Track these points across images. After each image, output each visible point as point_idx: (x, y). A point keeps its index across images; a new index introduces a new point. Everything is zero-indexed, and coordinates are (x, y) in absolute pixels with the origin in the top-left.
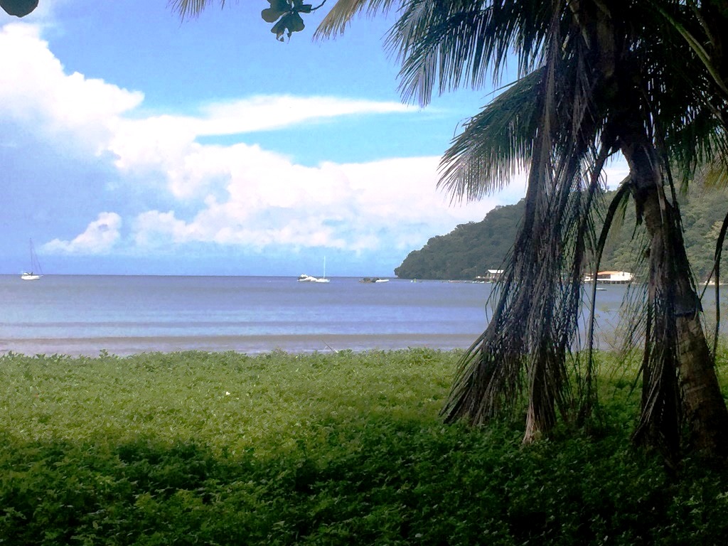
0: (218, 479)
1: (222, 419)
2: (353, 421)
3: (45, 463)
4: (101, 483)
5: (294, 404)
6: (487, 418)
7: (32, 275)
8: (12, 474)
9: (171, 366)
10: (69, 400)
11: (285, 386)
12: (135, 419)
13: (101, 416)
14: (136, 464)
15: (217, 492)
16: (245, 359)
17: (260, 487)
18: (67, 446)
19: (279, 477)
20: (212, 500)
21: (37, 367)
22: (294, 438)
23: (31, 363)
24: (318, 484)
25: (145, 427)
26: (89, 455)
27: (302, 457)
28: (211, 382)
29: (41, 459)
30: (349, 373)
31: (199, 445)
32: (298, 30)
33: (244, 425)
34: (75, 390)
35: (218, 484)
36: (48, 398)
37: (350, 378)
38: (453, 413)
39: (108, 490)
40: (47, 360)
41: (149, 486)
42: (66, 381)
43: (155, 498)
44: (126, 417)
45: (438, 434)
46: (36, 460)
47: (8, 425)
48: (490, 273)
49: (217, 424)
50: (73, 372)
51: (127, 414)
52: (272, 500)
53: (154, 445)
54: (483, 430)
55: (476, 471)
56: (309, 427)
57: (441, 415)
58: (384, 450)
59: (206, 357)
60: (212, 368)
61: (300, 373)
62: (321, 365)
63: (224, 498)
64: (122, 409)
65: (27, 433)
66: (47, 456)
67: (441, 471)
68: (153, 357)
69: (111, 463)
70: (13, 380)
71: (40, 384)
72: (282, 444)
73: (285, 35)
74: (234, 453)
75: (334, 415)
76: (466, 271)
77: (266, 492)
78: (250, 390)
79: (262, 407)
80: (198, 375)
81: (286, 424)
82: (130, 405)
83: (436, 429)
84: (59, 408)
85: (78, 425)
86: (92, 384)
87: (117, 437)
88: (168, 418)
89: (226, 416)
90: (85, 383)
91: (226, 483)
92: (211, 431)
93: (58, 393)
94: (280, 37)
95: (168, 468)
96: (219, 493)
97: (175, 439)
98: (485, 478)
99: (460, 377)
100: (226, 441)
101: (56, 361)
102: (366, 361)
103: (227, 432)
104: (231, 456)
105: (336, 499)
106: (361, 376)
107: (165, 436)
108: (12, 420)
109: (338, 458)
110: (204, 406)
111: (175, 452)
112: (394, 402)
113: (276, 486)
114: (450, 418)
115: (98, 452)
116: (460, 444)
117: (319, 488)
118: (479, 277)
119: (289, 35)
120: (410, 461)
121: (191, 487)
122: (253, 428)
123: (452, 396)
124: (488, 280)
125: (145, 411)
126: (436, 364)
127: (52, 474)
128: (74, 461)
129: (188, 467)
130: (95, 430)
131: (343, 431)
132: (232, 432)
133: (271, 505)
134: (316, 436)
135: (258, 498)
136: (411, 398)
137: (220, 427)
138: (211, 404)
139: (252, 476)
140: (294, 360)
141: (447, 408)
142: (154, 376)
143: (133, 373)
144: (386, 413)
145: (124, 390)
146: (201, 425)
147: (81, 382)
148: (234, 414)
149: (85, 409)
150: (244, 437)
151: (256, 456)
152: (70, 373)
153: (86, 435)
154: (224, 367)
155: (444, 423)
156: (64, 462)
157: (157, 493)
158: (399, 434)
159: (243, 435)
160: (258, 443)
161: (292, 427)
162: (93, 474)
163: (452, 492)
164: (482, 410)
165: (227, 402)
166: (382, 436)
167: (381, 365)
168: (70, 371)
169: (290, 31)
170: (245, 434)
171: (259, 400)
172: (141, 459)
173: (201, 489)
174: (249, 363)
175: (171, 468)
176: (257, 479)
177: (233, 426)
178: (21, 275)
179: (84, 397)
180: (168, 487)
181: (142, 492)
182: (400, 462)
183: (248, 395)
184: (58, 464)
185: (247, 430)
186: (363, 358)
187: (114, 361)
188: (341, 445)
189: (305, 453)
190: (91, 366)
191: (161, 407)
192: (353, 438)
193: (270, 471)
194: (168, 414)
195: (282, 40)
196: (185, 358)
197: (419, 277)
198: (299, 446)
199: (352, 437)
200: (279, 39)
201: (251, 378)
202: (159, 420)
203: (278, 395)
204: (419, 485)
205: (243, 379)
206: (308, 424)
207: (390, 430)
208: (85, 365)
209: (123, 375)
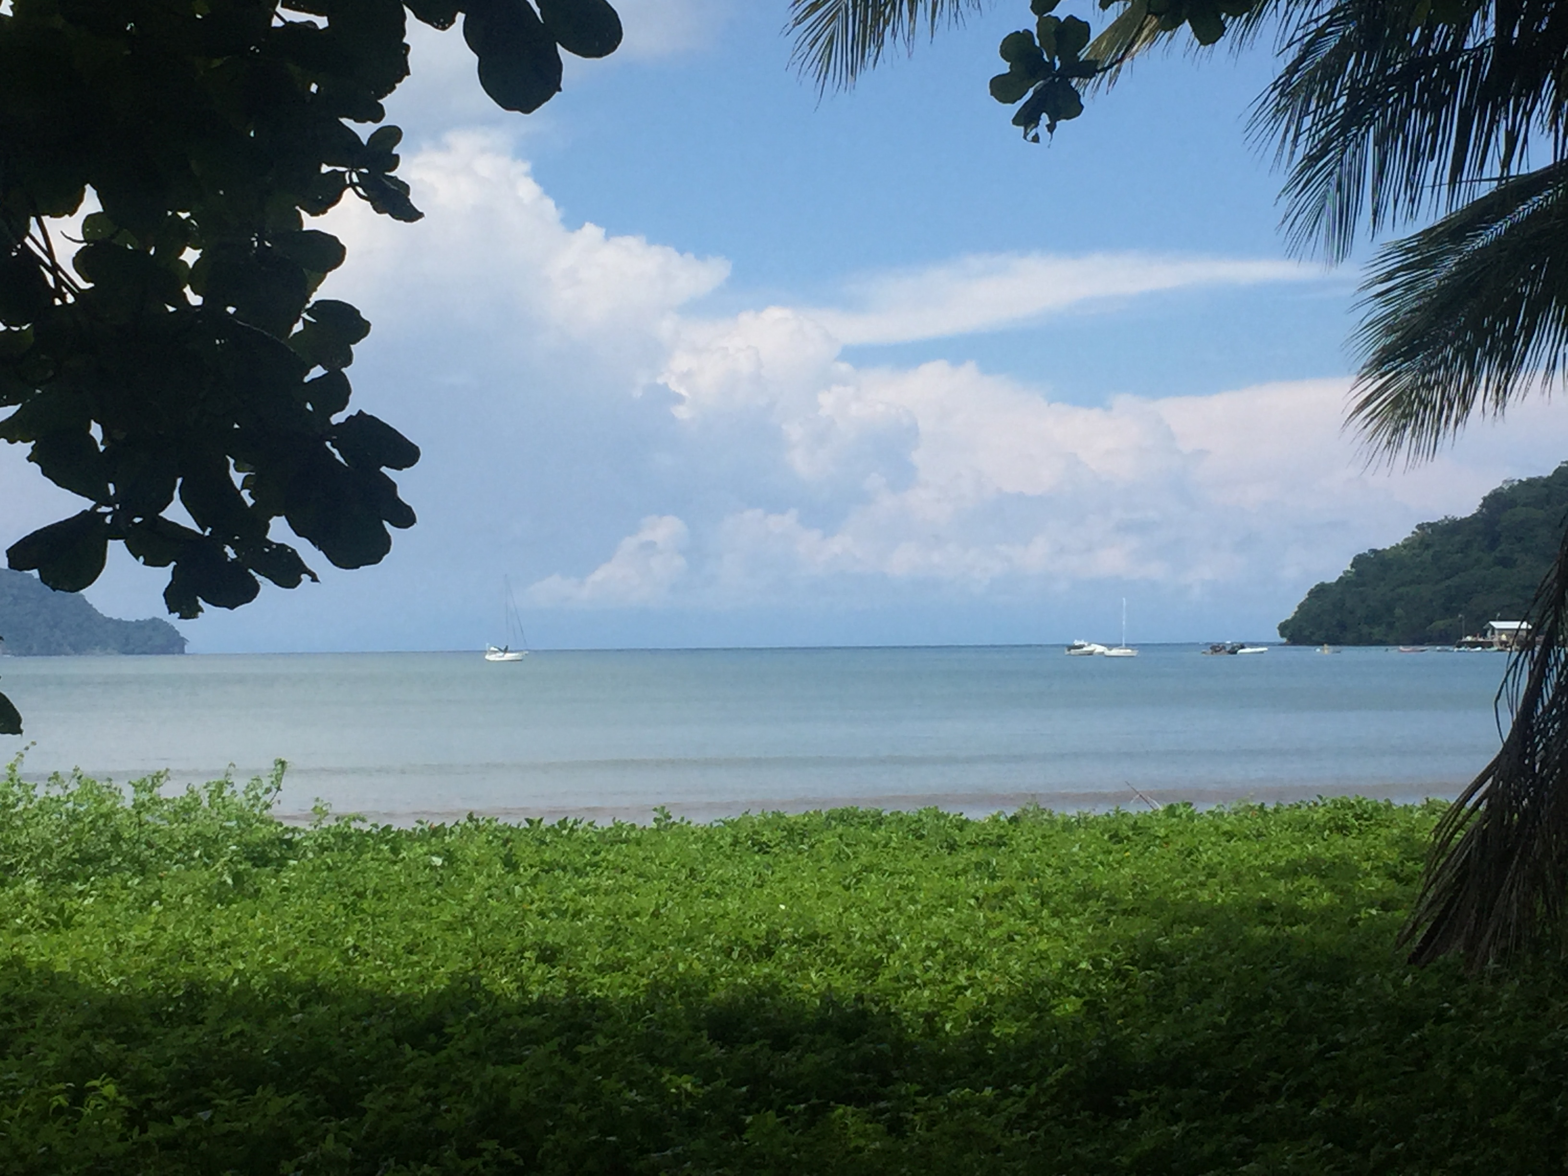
0: (918, 1083)
1: (920, 955)
2: (1205, 957)
3: (556, 1048)
4: (673, 1090)
5: (1074, 920)
6: (1504, 951)
7: (506, 651)
8: (491, 1071)
9: (806, 840)
10: (597, 915)
11: (1051, 880)
12: (735, 955)
13: (664, 948)
14: (746, 1050)
15: (916, 1112)
16: (962, 825)
17: (1011, 1100)
18: (598, 1012)
19: (1050, 1080)
20: (907, 1127)
21: (528, 844)
22: (1077, 994)
23: (513, 836)
24: (1136, 1095)
25: (759, 970)
26: (645, 1031)
27: (1099, 1037)
28: (891, 874)
29: (548, 1039)
30: (1190, 854)
31: (876, 1010)
32: (1068, 118)
33: (969, 968)
34: (607, 893)
35: (918, 1094)
36: (554, 909)
37: (1192, 865)
38: (1428, 938)
39: (688, 1105)
40: (548, 830)
41: (773, 1096)
42: (587, 874)
43: (787, 1123)
44: (717, 951)
45: (1396, 985)
46: (538, 1042)
47: (476, 968)
48: (1493, 629)
49: (910, 965)
50: (603, 854)
51: (718, 943)
52: (1036, 1130)
53: (779, 1010)
54: (1496, 980)
55: (1487, 1069)
56: (1108, 971)
57: (1399, 945)
58: (1278, 1021)
59: (879, 821)
60: (893, 844)
61: (1082, 854)
62: (1128, 838)
63: (932, 1124)
64: (710, 933)
65: (514, 985)
66: (558, 1033)
67: (1408, 1069)
68: (767, 823)
69: (692, 1047)
70: (480, 874)
71: (534, 882)
72: (1054, 1007)
73: (1042, 129)
74: (948, 1027)
75: (1164, 946)
76: (1440, 624)
77: (1024, 1111)
78: (976, 891)
79: (1004, 928)
80: (864, 860)
81: (1060, 964)
82: (722, 926)
83: (1391, 975)
84: (579, 931)
85: (619, 967)
86: (641, 880)
87: (701, 994)
88: (806, 952)
89: (928, 947)
90: (628, 879)
91: (937, 1093)
92: (897, 979)
93: (572, 900)
94: (1032, 134)
95: (812, 1059)
96: (921, 1114)
97: (822, 996)
98: (1510, 1083)
99: (1442, 861)
100: (931, 1002)
101: (565, 832)
102: (1227, 827)
103: (932, 982)
104: (944, 1035)
105: (1175, 1128)
106: (1216, 859)
107: (800, 991)
108: (483, 956)
109: (1175, 1039)
110: (880, 927)
111: (822, 1025)
112: (1294, 915)
113: (1043, 1100)
114: (1420, 950)
115: (664, 1025)
116: (1449, 1009)
117: (1137, 1104)
118: (1469, 638)
119: (1051, 128)
120: (1337, 1046)
121: (860, 1101)
122: (989, 973)
123: (1425, 903)
124: (1491, 645)
125: (756, 937)
126: (1384, 832)
127: (571, 1071)
128: (617, 1044)
129: (853, 1056)
130: (655, 977)
131: (1183, 979)
132: (943, 981)
133: (1032, 1140)
134: (1125, 991)
135: (1006, 1126)
136: (1331, 909)
137: (917, 972)
138: (897, 921)
139: (990, 1079)
140: (1067, 827)
141: (1415, 928)
142: (771, 862)
143: (729, 858)
144: (1277, 940)
145: (708, 894)
146: (875, 967)
147: (618, 876)
148: (946, 943)
149: (632, 934)
150: (968, 993)
151: (998, 1035)
152: (597, 858)
153: (637, 988)
154: (918, 843)
155: (1410, 962)
156: (596, 1044)
157: (790, 1112)
158: (1309, 987)
159: (966, 988)
160: (999, 1006)
161: (1072, 971)
162: (655, 1071)
163: (1436, 1116)
164: (1495, 933)
165: (929, 918)
166: (1271, 991)
167: (1260, 835)
168: (595, 853)
169: (1054, 120)
170: (971, 985)
171: (997, 912)
172: (752, 1041)
173: (882, 1105)
174: (970, 835)
175: (818, 1059)
176: (1000, 1085)
177: (945, 969)
178: (485, 652)
179: (627, 909)
180: (814, 1101)
181: (758, 1111)
182: (1314, 1046)
183: (972, 902)
184: (582, 1049)
185: (976, 978)
186: (1218, 822)
187: (683, 832)
188: (1180, 1011)
189: (1105, 1029)
190: (638, 843)
191: (789, 930)
192: (1208, 996)
193: (1030, 1067)
194: (806, 945)
195: (1036, 139)
196: (834, 823)
197: (1334, 641)
198: (1088, 1012)
199: (1204, 994)
200: (1029, 137)
201: (978, 866)
202: (787, 956)
203: (1038, 901)
204: (1359, 1099)
205: (960, 867)
206: (1108, 964)
207: (1289, 978)
208: (626, 841)
209: (706, 860)
